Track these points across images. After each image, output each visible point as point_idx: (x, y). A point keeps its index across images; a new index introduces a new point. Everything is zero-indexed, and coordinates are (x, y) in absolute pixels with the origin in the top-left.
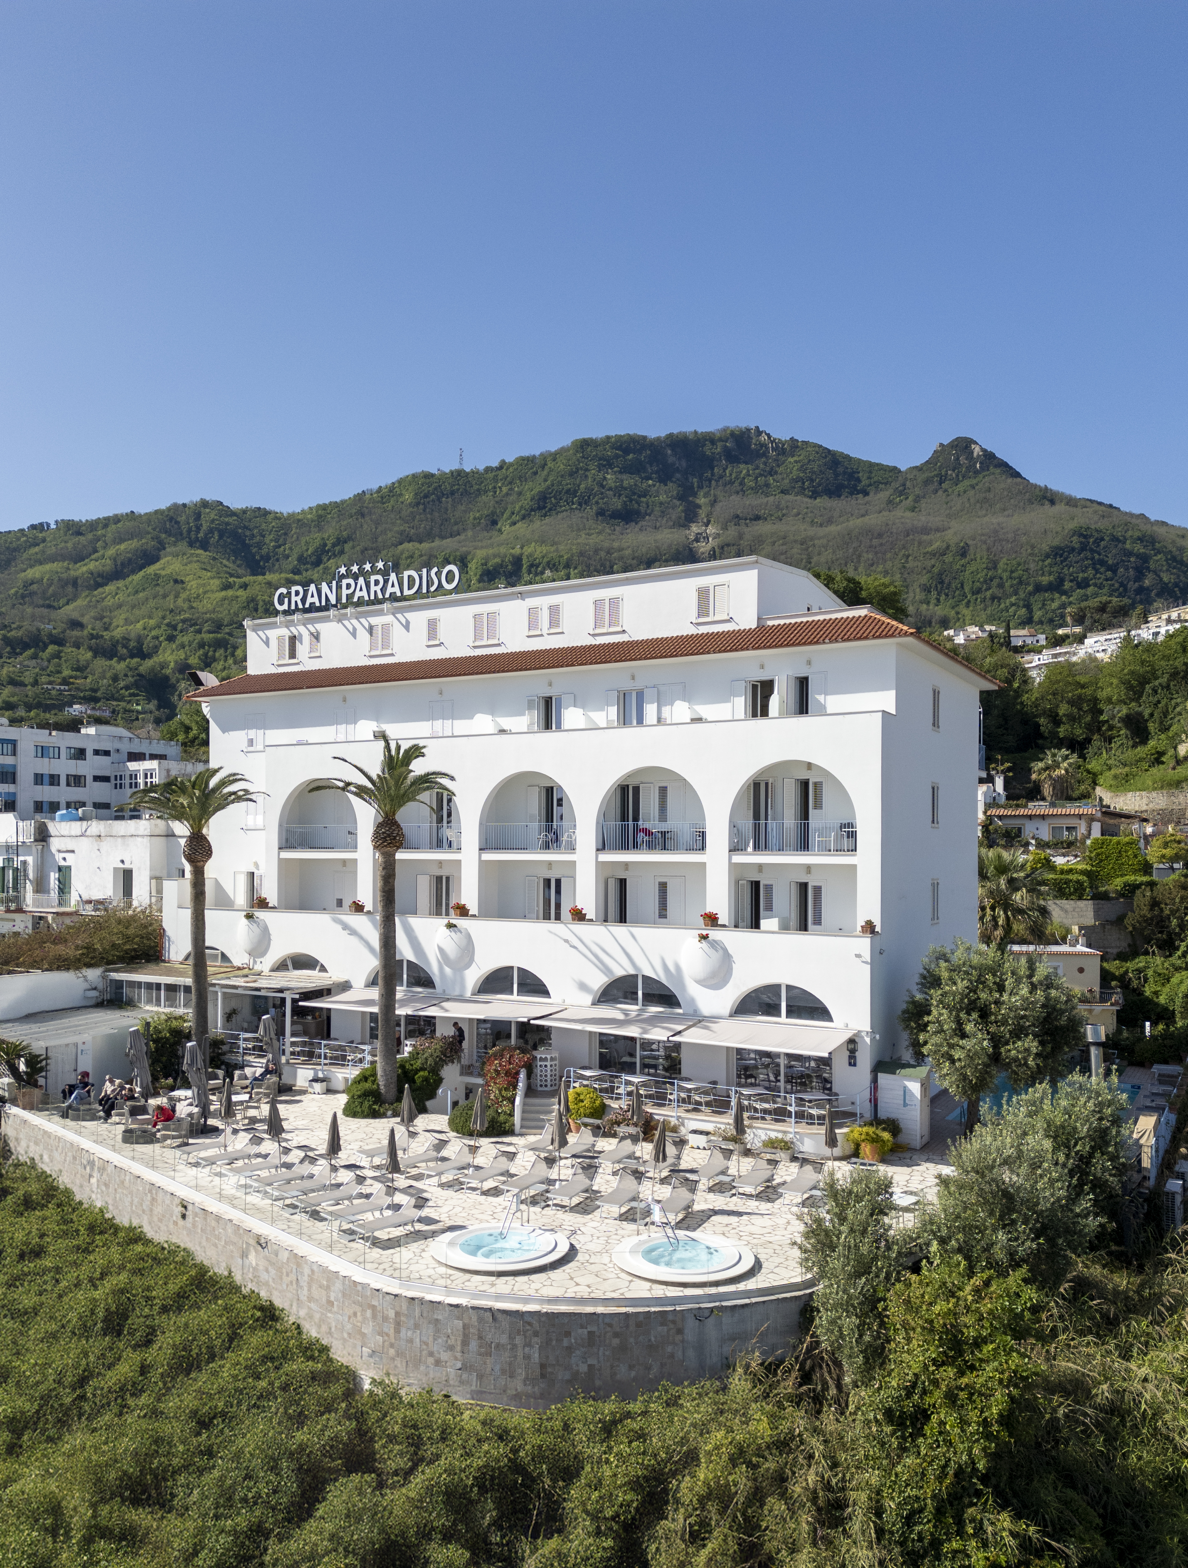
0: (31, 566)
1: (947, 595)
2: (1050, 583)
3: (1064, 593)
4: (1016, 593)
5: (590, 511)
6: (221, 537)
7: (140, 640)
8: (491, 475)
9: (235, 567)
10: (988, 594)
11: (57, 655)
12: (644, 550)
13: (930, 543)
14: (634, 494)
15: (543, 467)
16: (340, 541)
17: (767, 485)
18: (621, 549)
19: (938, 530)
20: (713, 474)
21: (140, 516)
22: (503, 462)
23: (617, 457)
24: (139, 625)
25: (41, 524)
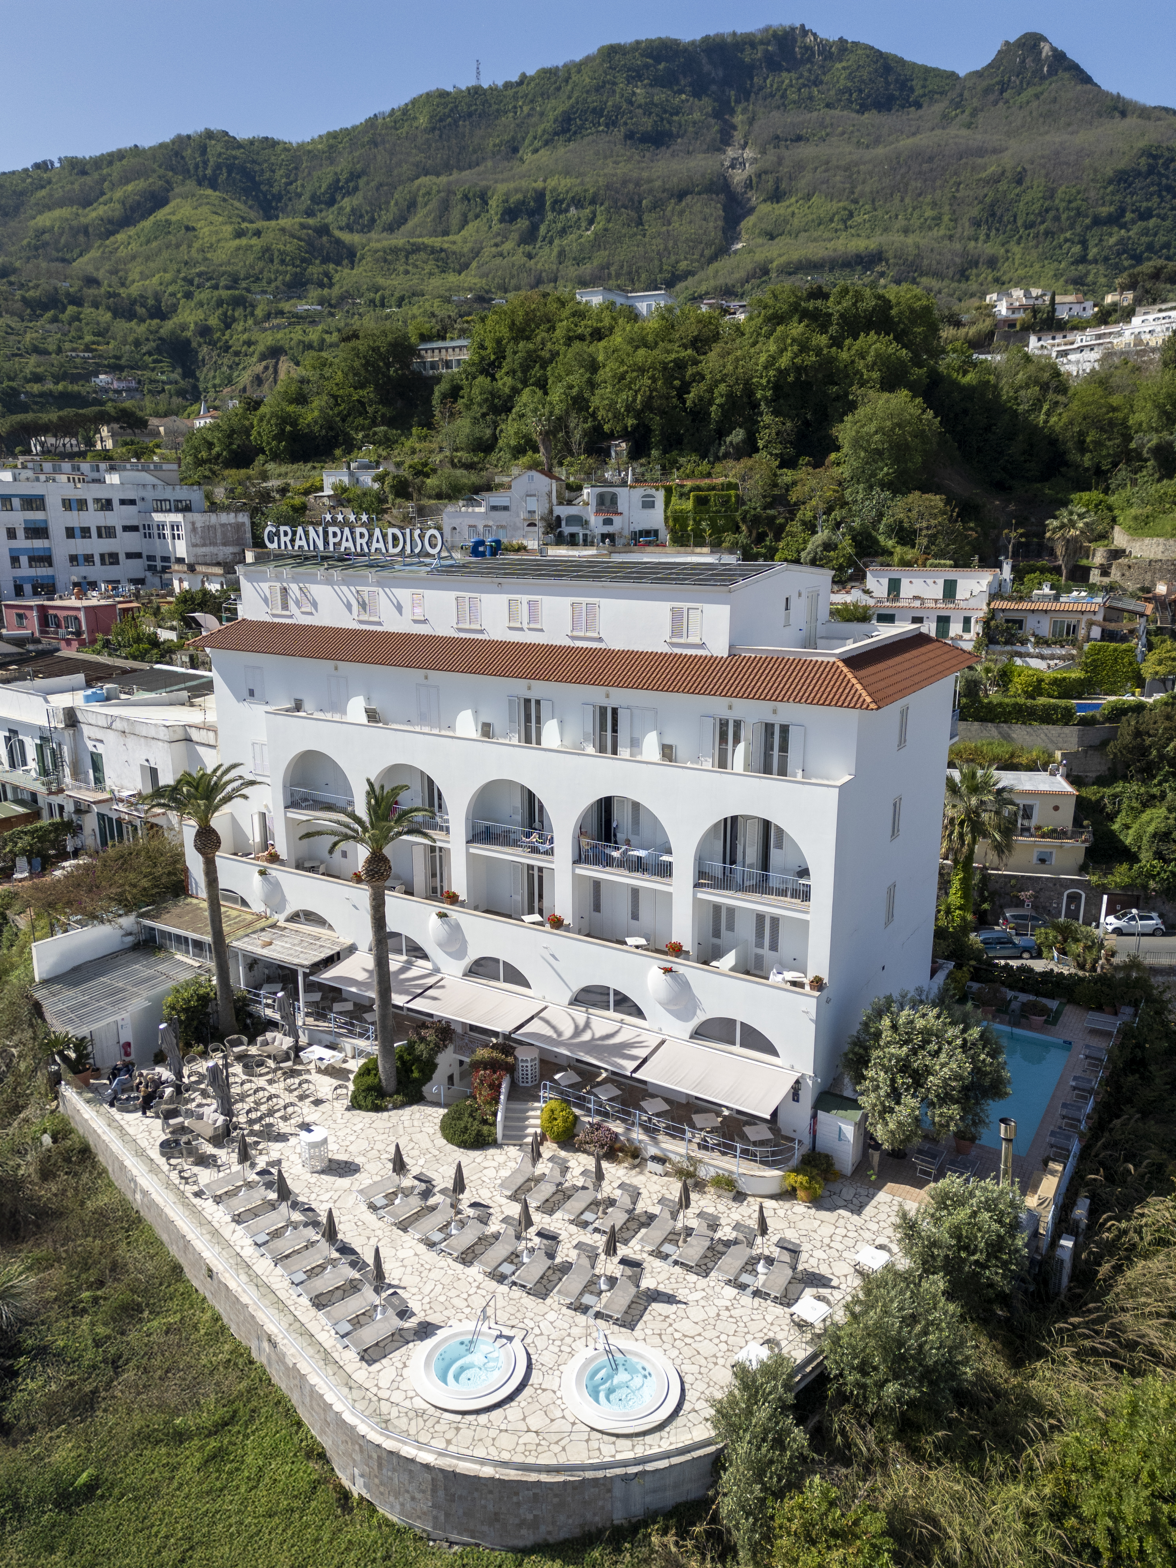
0: (41, 213)
1: (998, 230)
2: (1110, 214)
3: (1123, 226)
4: (1072, 227)
5: (619, 133)
6: (229, 173)
7: (157, 297)
8: (510, 92)
9: (248, 210)
10: (1042, 228)
11: (76, 318)
12: (675, 180)
13: (984, 168)
14: (665, 111)
15: (567, 81)
16: (354, 176)
17: (811, 98)
18: (650, 181)
19: (995, 151)
20: (752, 85)
21: (144, 150)
22: (524, 76)
23: (647, 66)
24: (155, 280)
25: (45, 162)
